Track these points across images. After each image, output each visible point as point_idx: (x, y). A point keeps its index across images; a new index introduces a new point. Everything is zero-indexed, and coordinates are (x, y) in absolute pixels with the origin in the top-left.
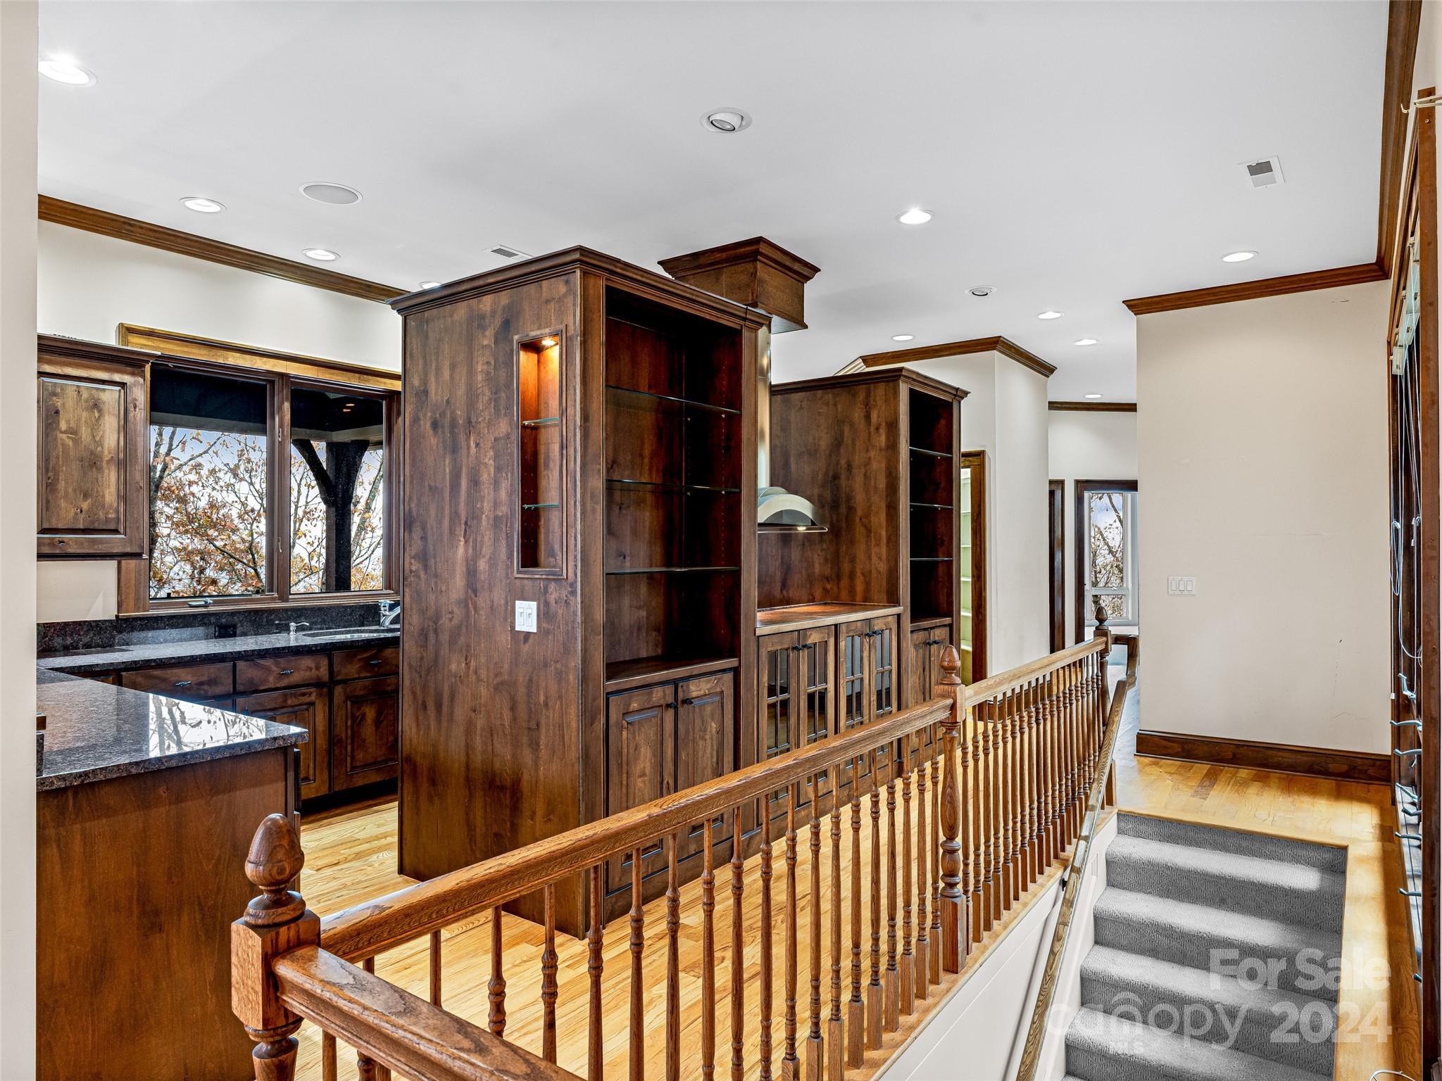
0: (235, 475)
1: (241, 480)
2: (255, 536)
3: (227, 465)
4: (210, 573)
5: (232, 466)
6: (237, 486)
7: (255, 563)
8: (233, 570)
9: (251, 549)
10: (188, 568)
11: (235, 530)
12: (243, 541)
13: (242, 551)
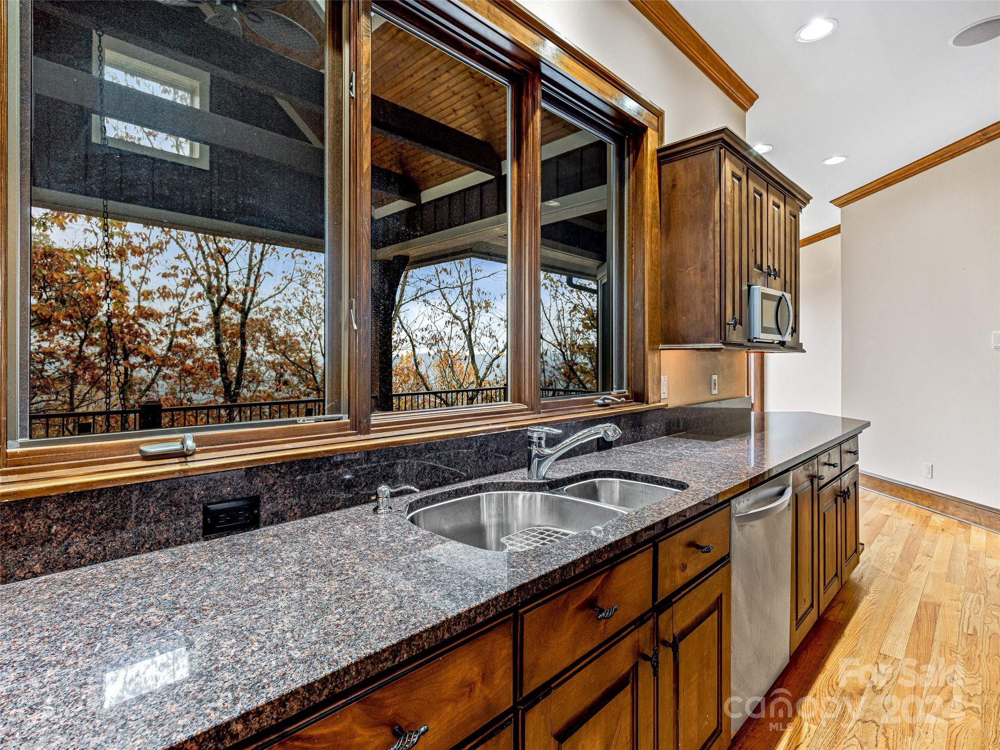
0: (301, 314)
1: (304, 318)
2: (313, 353)
3: (296, 308)
4: (286, 377)
5: (299, 308)
6: (302, 321)
7: (313, 372)
8: (300, 376)
9: (311, 361)
10: (274, 374)
11: (301, 350)
12: (306, 357)
13: (306, 364)
